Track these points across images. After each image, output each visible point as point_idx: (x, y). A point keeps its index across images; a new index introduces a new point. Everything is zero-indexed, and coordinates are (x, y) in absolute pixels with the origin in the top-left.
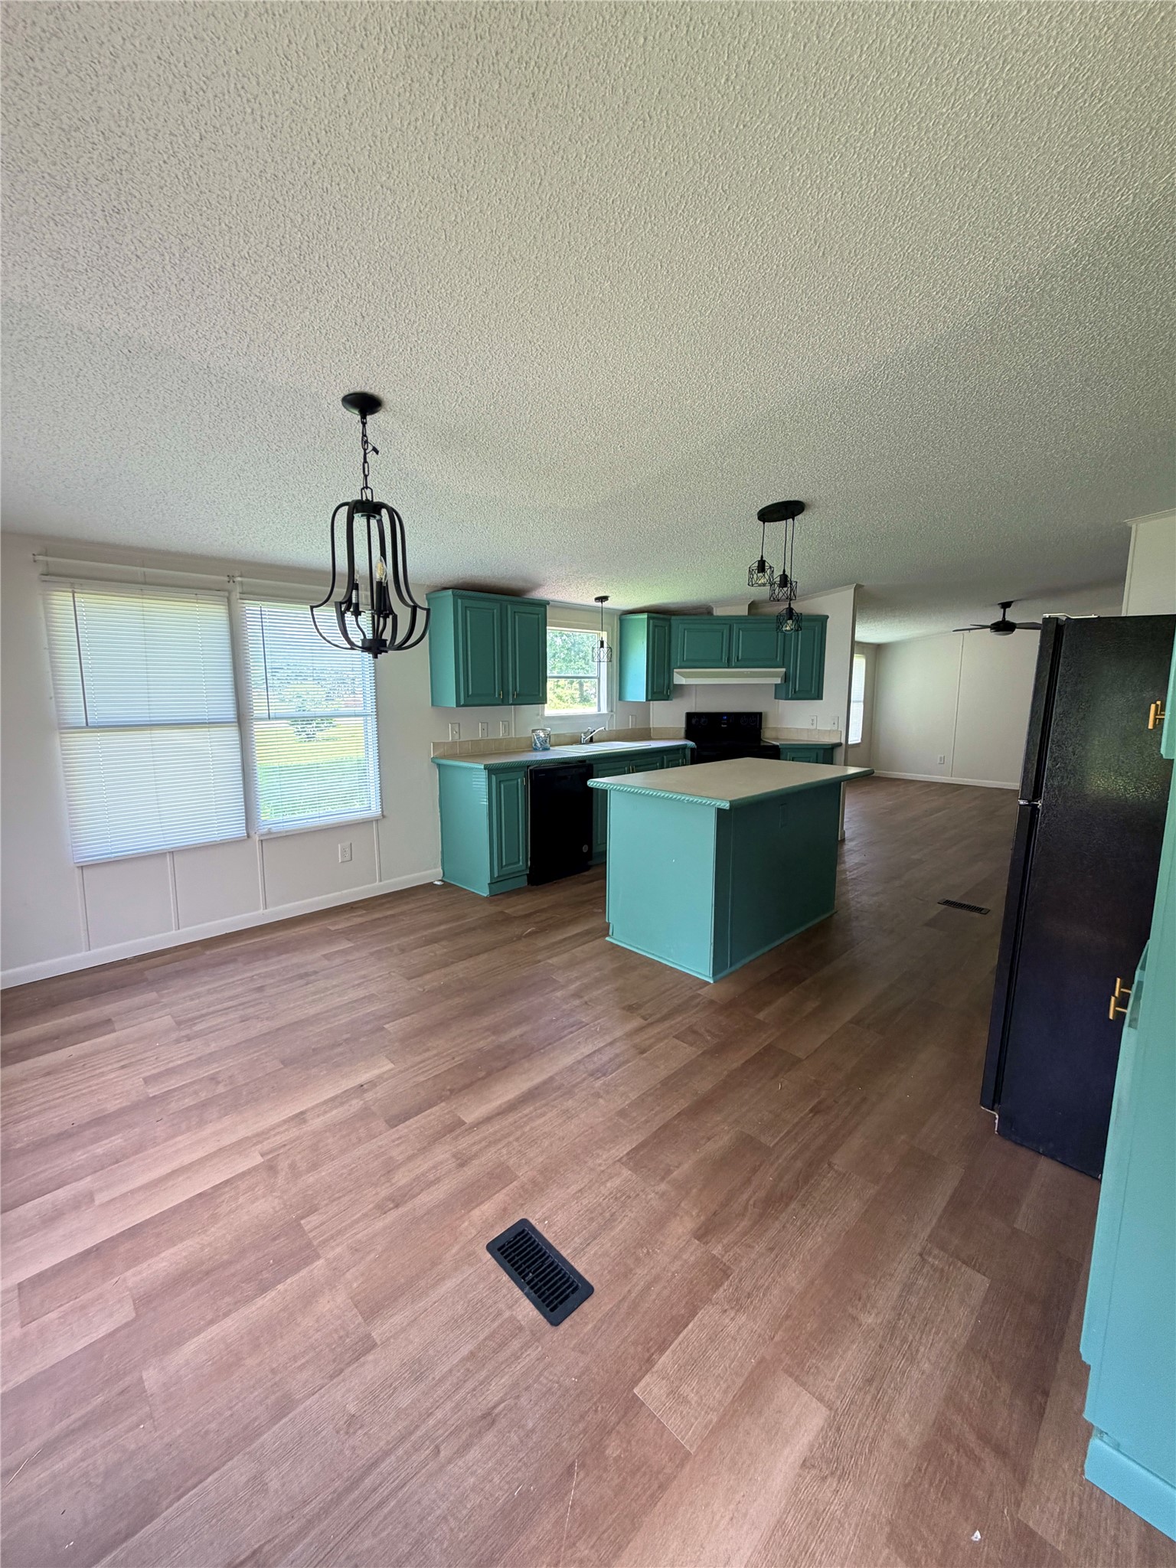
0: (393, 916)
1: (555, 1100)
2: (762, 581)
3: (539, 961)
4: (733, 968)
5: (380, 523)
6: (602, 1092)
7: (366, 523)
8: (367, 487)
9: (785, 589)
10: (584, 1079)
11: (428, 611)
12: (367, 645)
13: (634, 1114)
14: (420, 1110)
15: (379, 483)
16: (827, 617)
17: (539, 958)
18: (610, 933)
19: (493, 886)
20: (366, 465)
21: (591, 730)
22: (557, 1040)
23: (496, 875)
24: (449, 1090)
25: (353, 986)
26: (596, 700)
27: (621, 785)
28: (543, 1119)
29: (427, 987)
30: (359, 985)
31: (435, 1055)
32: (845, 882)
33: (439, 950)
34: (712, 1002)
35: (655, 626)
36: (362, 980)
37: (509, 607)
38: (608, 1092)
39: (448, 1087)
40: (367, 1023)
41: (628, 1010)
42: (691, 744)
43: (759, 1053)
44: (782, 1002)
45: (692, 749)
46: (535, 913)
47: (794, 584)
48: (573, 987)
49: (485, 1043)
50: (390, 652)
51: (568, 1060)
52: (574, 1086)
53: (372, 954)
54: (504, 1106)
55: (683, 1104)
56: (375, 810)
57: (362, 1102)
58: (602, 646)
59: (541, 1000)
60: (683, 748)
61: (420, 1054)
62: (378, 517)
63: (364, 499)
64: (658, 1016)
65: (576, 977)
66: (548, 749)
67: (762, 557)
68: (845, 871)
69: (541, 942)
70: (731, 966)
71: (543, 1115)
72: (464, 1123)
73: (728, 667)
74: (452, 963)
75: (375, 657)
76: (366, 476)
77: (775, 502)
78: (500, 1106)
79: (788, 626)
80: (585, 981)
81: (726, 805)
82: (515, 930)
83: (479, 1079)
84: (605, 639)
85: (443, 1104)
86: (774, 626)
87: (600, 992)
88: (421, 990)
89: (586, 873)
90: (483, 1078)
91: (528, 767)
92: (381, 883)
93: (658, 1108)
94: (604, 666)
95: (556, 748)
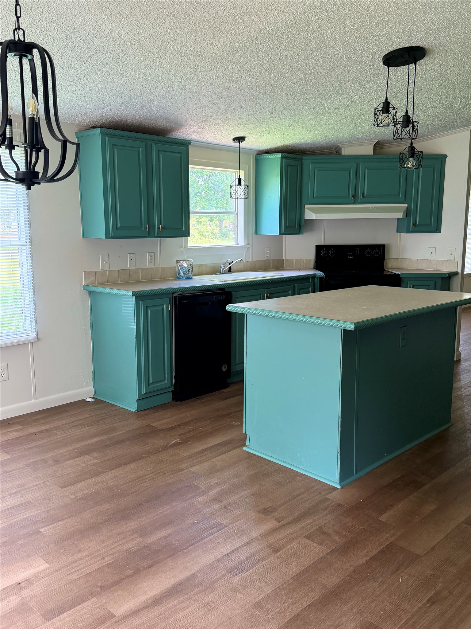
0: (47, 430)
1: (196, 595)
2: (387, 121)
3: (183, 470)
4: (358, 475)
5: (32, 61)
6: (239, 587)
7: (18, 61)
8: (19, 28)
9: (408, 129)
10: (224, 576)
11: (78, 145)
12: (20, 177)
13: (269, 606)
14: (73, 604)
15: (31, 26)
16: (446, 156)
17: (183, 466)
18: (247, 444)
19: (140, 401)
20: (18, 7)
21: (230, 261)
22: (199, 541)
23: (143, 392)
24: (100, 587)
25: (10, 495)
26: (234, 236)
27: (257, 309)
28: (186, 611)
29: (79, 495)
30: (16, 493)
31: (87, 556)
32: (461, 398)
33: (89, 460)
34: (339, 505)
35: (288, 165)
36: (19, 489)
37: (154, 145)
38: (245, 587)
39: (99, 585)
40: (24, 527)
41: (263, 513)
42: (320, 273)
43: (381, 552)
44: (401, 506)
45: (321, 279)
46: (179, 426)
47: (415, 124)
48: (213, 493)
49: (133, 544)
50: (43, 184)
51: (208, 558)
52: (214, 582)
53: (27, 465)
54: (150, 601)
55: (313, 597)
56: (30, 334)
57: (20, 598)
58: (240, 183)
59: (185, 504)
60: (313, 277)
61: (73, 555)
62: (30, 57)
63: (17, 39)
64: (291, 518)
65: (216, 483)
66: (191, 278)
67: (387, 98)
68: (460, 388)
69: (184, 453)
70: (356, 473)
71: (187, 607)
72: (113, 616)
73: (355, 203)
74: (103, 472)
75: (29, 188)
76: (18, 18)
77: (399, 47)
78: (147, 600)
79: (410, 163)
80: (224, 487)
81: (351, 327)
82: (159, 442)
83: (127, 577)
84: (242, 177)
85: (94, 599)
86: (398, 164)
87: (237, 497)
88: (73, 497)
89: (224, 390)
90: (130, 576)
91: (173, 293)
92: (37, 400)
93: (291, 601)
94: (241, 202)
95: (199, 277)
